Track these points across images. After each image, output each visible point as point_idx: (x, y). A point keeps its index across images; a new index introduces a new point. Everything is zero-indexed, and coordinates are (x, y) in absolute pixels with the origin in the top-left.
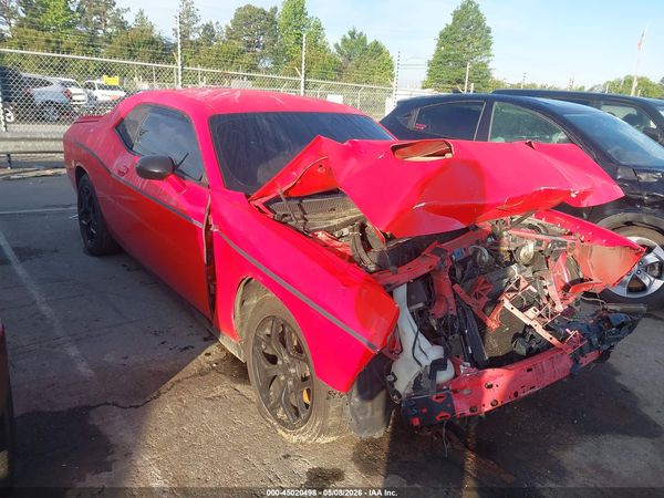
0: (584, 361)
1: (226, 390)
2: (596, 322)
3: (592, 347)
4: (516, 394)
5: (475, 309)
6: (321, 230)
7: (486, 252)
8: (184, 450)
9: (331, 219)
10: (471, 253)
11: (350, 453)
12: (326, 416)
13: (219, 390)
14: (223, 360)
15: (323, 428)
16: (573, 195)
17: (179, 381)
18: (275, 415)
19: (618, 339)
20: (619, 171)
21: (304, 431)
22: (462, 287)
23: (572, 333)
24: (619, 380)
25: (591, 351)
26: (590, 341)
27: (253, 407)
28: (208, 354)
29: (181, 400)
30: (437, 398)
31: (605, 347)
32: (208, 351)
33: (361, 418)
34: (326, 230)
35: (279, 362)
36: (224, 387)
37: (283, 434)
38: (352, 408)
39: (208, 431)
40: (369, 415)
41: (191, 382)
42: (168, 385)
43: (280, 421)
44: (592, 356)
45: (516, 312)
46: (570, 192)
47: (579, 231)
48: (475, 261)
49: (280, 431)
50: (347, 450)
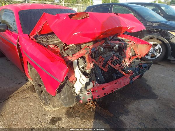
0: (134, 79)
1: (30, 95)
2: (138, 67)
3: (136, 75)
4: (112, 91)
5: (99, 66)
6: (52, 44)
7: (102, 48)
8: (12, 116)
9: (56, 41)
10: (98, 49)
11: (65, 112)
12: (54, 102)
13: (28, 95)
14: (31, 86)
15: (54, 106)
16: (128, 29)
17: (16, 94)
18: (43, 102)
19: (145, 72)
20: (148, 23)
21: (49, 107)
22: (95, 60)
23: (130, 71)
24: (147, 83)
25: (136, 76)
26: (136, 73)
27: (37, 100)
28: (27, 85)
29: (15, 100)
30: (87, 94)
31: (141, 74)
32: (27, 83)
33: (65, 102)
34: (54, 44)
35: (42, 87)
36: (29, 94)
37: (45, 107)
38: (62, 99)
39: (22, 109)
40: (68, 100)
41: (19, 94)
42: (12, 95)
43: (44, 103)
44: (137, 77)
45: (113, 66)
46: (127, 28)
47: (133, 40)
48: (99, 51)
49: (44, 107)
50: (64, 111)
